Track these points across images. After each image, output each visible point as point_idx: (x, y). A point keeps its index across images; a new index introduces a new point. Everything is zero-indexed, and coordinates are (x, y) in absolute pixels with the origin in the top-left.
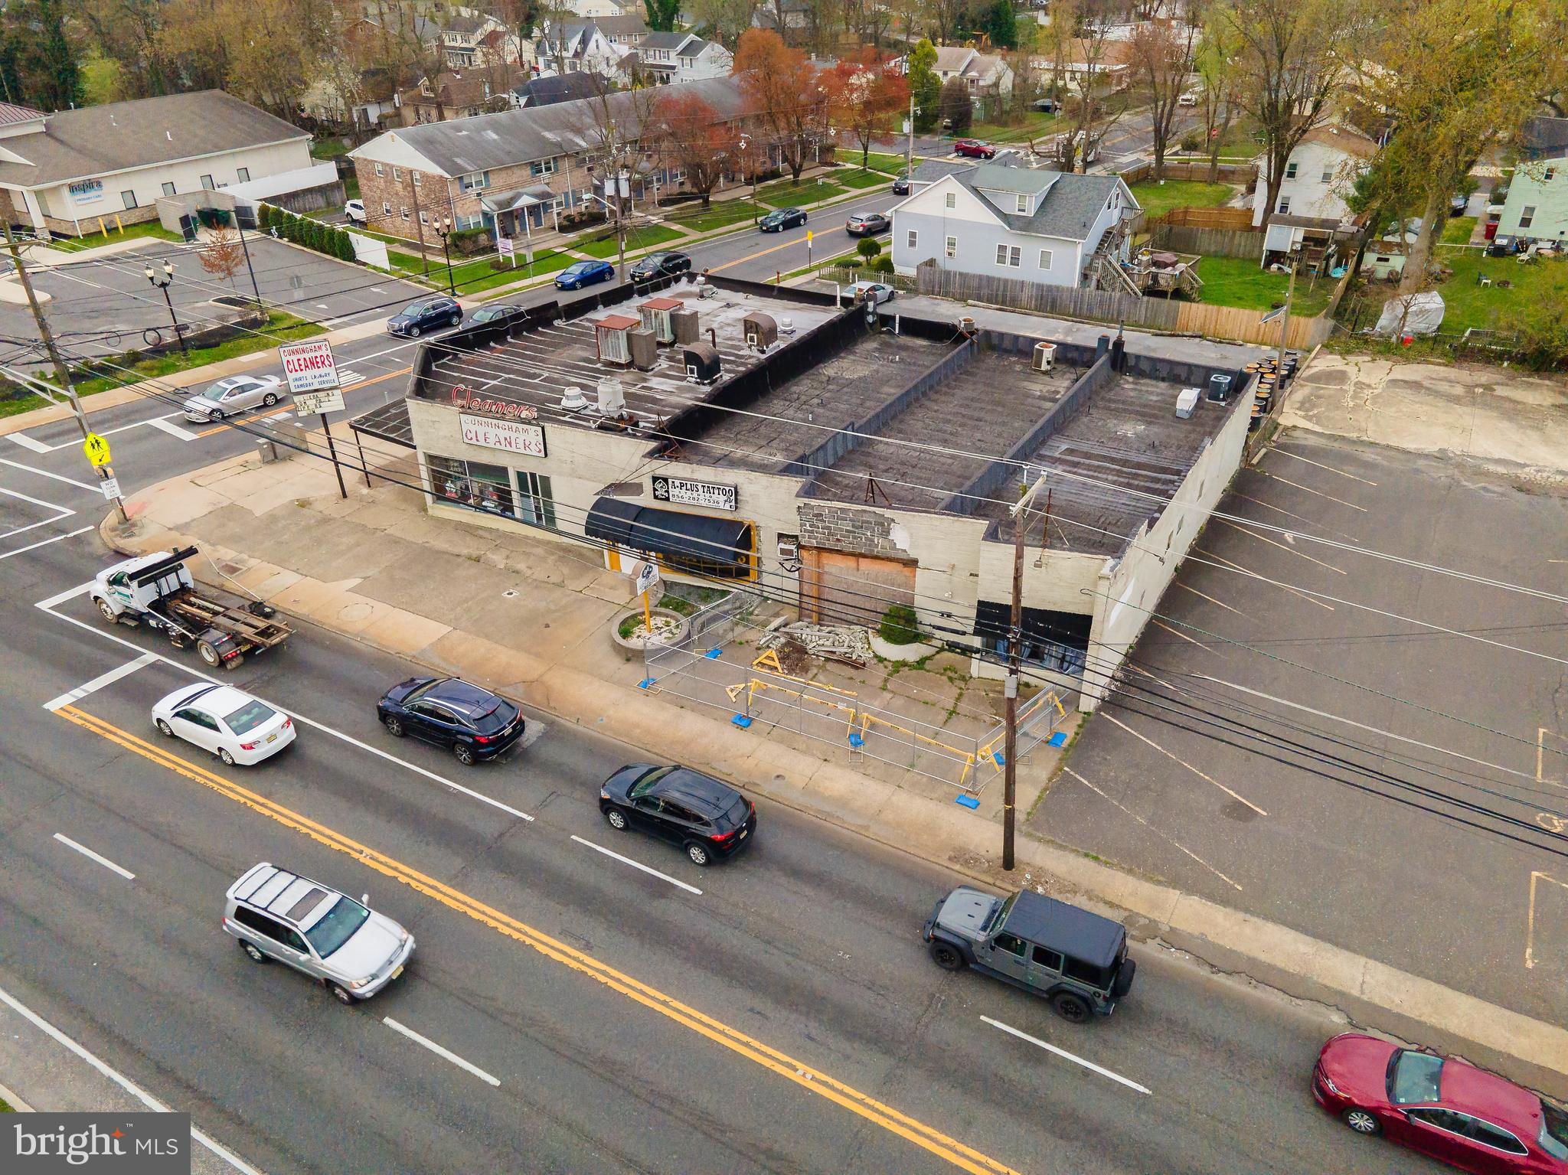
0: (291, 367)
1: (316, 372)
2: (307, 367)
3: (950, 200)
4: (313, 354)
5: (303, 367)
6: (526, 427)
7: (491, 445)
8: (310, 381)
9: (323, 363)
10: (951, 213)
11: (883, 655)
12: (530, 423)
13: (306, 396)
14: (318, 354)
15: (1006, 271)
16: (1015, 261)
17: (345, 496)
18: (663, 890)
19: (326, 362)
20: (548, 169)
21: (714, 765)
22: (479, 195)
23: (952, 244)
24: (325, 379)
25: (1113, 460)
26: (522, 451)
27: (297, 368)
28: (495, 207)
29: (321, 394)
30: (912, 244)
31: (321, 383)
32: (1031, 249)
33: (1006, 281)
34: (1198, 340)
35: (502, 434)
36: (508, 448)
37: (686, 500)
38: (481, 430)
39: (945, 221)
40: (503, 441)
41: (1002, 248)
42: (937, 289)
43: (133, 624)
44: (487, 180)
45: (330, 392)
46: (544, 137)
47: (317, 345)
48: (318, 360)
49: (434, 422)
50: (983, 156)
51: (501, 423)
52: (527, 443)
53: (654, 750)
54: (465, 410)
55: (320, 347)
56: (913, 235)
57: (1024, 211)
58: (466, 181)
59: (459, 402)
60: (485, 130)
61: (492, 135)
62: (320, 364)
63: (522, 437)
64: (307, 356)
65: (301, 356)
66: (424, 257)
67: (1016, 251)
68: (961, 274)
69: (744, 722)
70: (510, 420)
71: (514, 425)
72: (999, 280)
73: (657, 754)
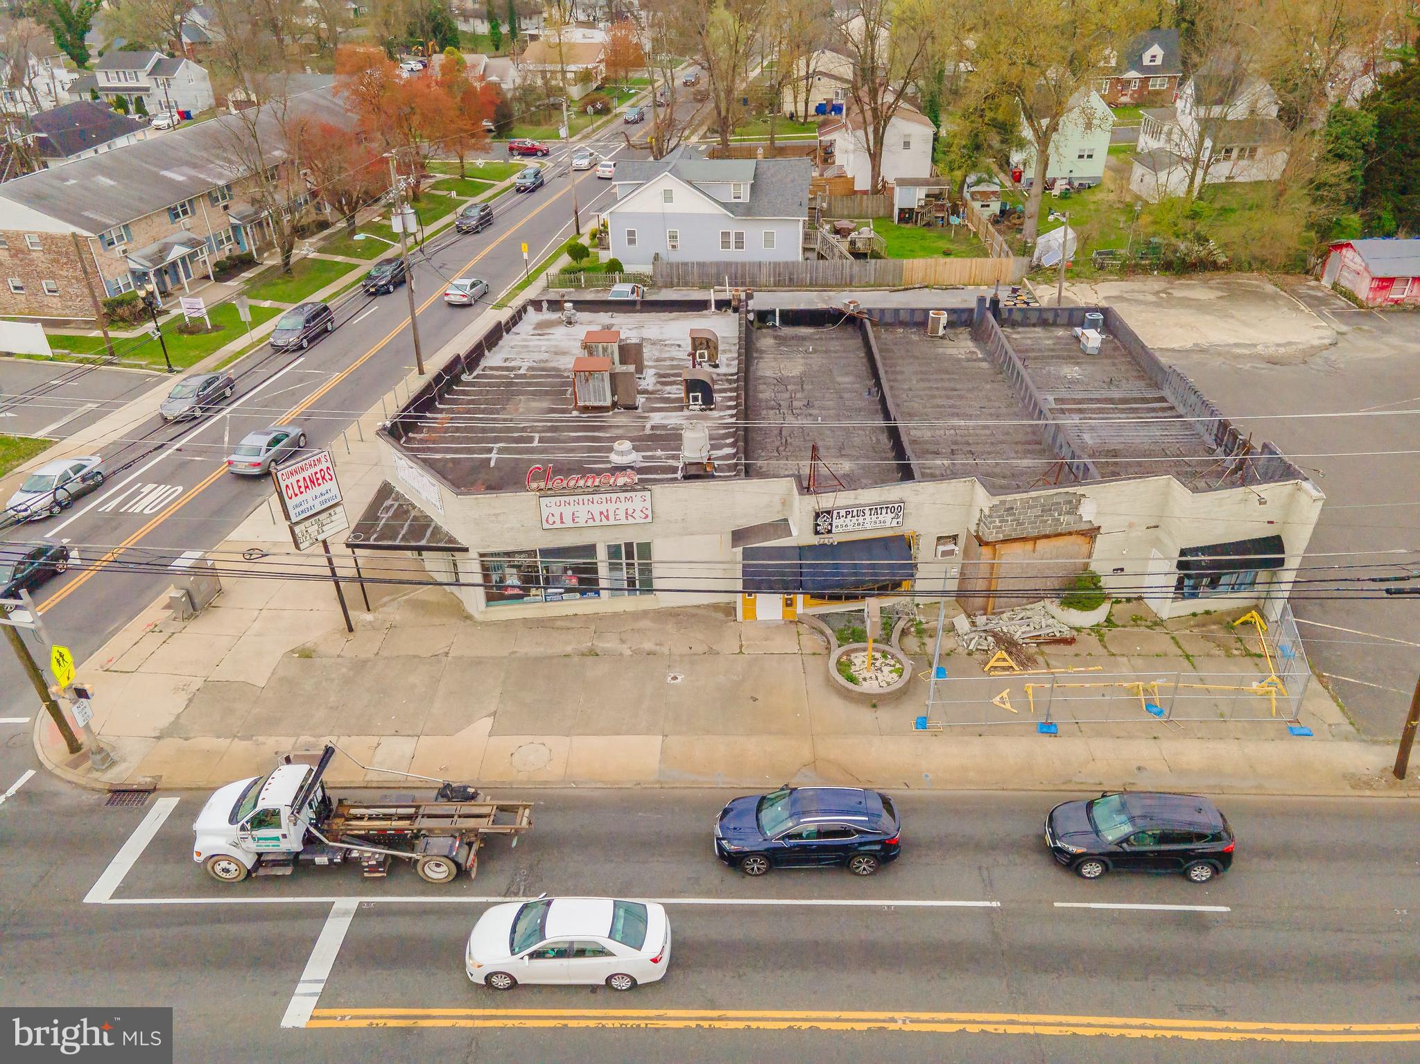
0: (290, 492)
1: (317, 490)
2: (307, 487)
3: (668, 196)
4: (313, 470)
5: (303, 489)
6: (628, 495)
7: (582, 524)
8: (311, 503)
9: (323, 478)
10: (669, 208)
11: (1077, 625)
12: (634, 490)
13: (307, 523)
14: (317, 469)
15: (732, 255)
16: (740, 244)
17: (351, 629)
18: (1198, 923)
19: (327, 477)
20: (185, 212)
21: (1075, 779)
22: (124, 252)
23: (673, 237)
24: (327, 496)
25: (1098, 401)
26: (624, 521)
27: (297, 491)
28: (148, 264)
29: (322, 517)
30: (632, 242)
31: (322, 503)
32: (754, 232)
33: (743, 264)
34: (926, 290)
35: (596, 509)
36: (605, 522)
37: (850, 528)
38: (567, 512)
39: (664, 216)
40: (597, 517)
41: (726, 235)
42: (676, 280)
43: (288, 871)
44: (128, 234)
45: (332, 511)
46: (164, 177)
47: (315, 458)
48: (318, 476)
49: (496, 515)
50: (539, 154)
51: (596, 497)
52: (630, 512)
53: (1011, 787)
54: (543, 493)
55: (319, 460)
56: (631, 233)
57: (739, 198)
58: (107, 237)
59: (534, 485)
60: (94, 176)
61: (106, 181)
62: (320, 481)
63: (622, 507)
64: (306, 474)
65: (300, 477)
66: (105, 333)
67: (739, 236)
68: (698, 264)
69: (1048, 729)
70: (606, 492)
71: (614, 496)
72: (737, 264)
73: (1020, 790)
